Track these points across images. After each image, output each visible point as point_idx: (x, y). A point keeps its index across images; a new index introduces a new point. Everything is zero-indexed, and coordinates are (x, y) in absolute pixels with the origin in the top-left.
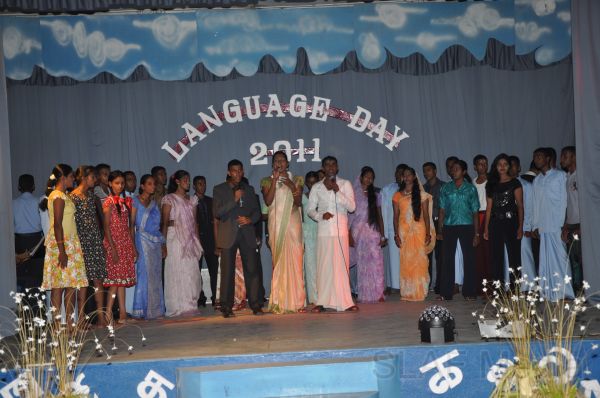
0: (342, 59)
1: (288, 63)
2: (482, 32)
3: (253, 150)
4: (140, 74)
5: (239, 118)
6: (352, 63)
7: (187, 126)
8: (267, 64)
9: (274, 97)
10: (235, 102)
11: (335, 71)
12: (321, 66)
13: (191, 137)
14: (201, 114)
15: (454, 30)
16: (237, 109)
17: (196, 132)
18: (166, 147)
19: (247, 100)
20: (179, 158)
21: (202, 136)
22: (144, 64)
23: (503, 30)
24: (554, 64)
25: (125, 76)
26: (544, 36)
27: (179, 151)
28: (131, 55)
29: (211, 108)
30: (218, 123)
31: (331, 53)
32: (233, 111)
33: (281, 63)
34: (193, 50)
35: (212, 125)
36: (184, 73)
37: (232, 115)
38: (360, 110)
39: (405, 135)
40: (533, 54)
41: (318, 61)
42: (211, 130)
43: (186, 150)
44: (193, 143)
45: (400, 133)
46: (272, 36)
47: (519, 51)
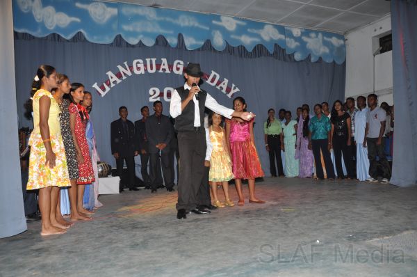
0: (203, 43)
1: (173, 41)
2: (272, 40)
3: (151, 92)
4: (78, 38)
5: (142, 71)
6: (208, 46)
7: (110, 74)
8: (161, 41)
9: (164, 61)
10: (141, 61)
11: (199, 50)
12: (191, 46)
13: (112, 81)
14: (119, 67)
15: (259, 36)
16: (141, 66)
17: (115, 78)
18: (95, 86)
19: (148, 60)
20: (103, 94)
21: (119, 81)
22: (82, 31)
23: (280, 40)
24: (302, 61)
25: (69, 37)
26: (297, 47)
27: (104, 89)
28: (73, 24)
29: (125, 63)
30: (129, 73)
31: (197, 39)
32: (139, 67)
33: (168, 41)
34: (115, 26)
35: (125, 74)
36: (109, 40)
37: (139, 69)
38: (213, 73)
39: (237, 90)
40: (293, 55)
41: (190, 42)
42: (124, 78)
43: (108, 89)
44: (113, 85)
45: (235, 88)
46: (163, 24)
47: (288, 52)
